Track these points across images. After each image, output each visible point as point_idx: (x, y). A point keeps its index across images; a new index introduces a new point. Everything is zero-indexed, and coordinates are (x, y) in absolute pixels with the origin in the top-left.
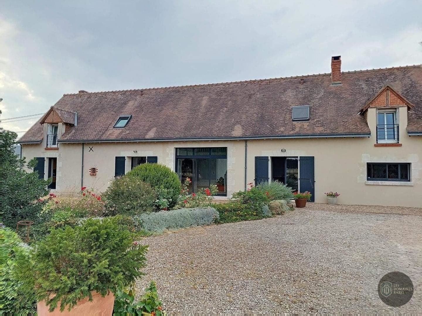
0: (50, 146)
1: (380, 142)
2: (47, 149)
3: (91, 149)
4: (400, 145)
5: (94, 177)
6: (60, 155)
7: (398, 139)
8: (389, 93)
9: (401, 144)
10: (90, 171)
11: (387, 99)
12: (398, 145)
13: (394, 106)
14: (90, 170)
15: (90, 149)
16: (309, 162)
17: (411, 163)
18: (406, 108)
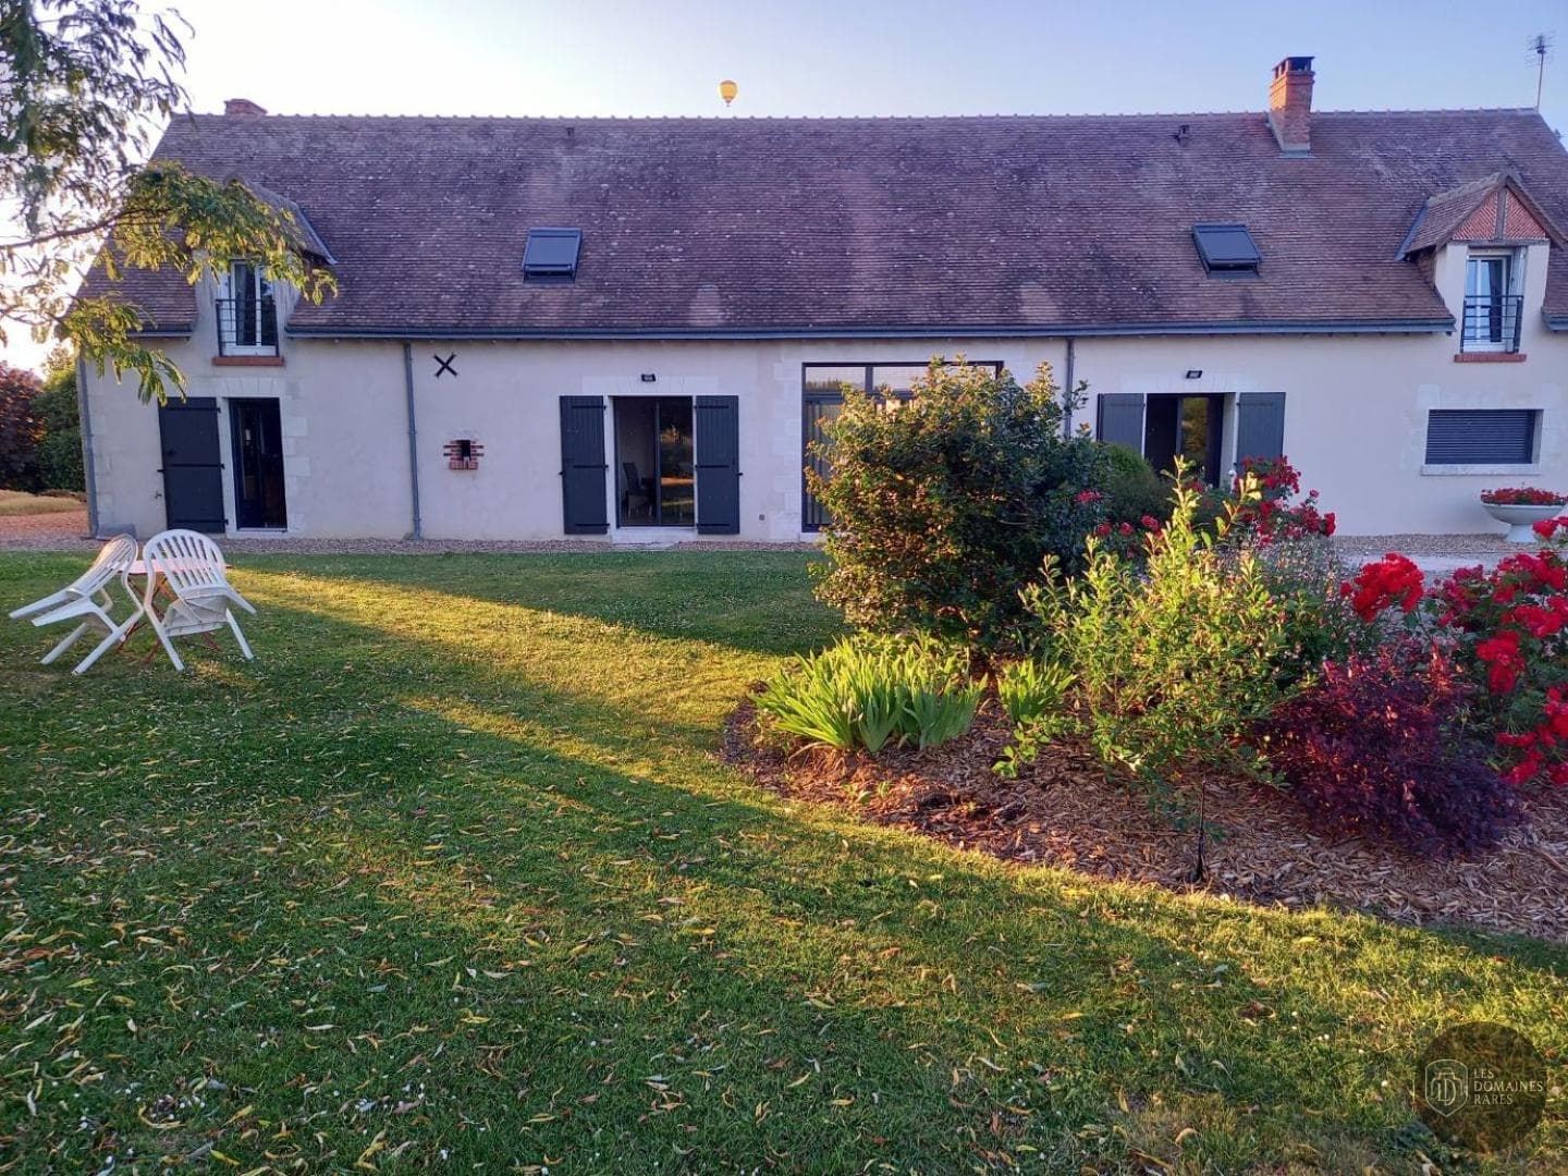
0: (232, 349)
1: (1469, 347)
2: (221, 360)
3: (445, 366)
4: (1522, 358)
5: (466, 474)
6: (292, 389)
7: (1516, 341)
8: (1508, 199)
9: (1525, 356)
10: (446, 455)
11: (1498, 218)
12: (1513, 356)
13: (1516, 239)
14: (448, 451)
15: (441, 366)
16: (1268, 410)
17: (1542, 411)
18: (1546, 248)
